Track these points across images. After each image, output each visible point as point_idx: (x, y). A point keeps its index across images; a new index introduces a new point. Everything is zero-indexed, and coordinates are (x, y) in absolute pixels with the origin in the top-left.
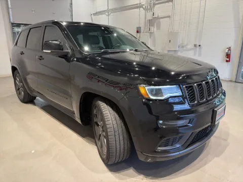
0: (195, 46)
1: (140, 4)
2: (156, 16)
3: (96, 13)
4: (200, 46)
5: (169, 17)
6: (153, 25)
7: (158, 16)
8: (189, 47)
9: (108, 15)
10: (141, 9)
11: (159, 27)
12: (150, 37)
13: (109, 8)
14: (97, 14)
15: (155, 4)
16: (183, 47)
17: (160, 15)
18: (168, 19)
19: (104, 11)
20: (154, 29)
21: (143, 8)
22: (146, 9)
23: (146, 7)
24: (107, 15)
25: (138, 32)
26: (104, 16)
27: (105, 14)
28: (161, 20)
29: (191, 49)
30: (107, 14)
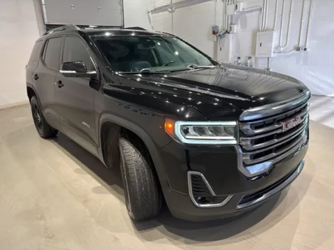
2: (240, 9)
3: (155, 9)
4: (305, 49)
6: (236, 23)
7: (243, 9)
9: (172, 12)
11: (244, 25)
13: (173, 2)
14: (156, 11)
17: (246, 8)
19: (166, 6)
20: (237, 28)
22: (225, 0)
24: (170, 12)
25: (214, 33)
26: (166, 13)
27: (167, 10)
28: (247, 15)
30: (170, 10)
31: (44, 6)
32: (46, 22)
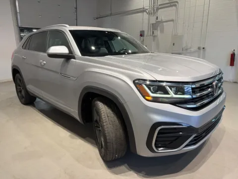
0: (199, 48)
1: (143, 8)
2: (159, 19)
4: (204, 48)
5: (172, 20)
6: (156, 29)
7: (162, 20)
8: (192, 50)
10: (145, 13)
11: (162, 31)
12: (154, 41)
15: (158, 9)
16: (187, 49)
17: (164, 19)
18: (172, 22)
20: (158, 33)
21: (146, 12)
22: (149, 13)
23: (149, 12)
25: (141, 35)
28: (165, 24)
29: (195, 52)
31: (18, 14)
32: (20, 25)
